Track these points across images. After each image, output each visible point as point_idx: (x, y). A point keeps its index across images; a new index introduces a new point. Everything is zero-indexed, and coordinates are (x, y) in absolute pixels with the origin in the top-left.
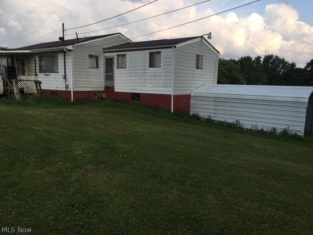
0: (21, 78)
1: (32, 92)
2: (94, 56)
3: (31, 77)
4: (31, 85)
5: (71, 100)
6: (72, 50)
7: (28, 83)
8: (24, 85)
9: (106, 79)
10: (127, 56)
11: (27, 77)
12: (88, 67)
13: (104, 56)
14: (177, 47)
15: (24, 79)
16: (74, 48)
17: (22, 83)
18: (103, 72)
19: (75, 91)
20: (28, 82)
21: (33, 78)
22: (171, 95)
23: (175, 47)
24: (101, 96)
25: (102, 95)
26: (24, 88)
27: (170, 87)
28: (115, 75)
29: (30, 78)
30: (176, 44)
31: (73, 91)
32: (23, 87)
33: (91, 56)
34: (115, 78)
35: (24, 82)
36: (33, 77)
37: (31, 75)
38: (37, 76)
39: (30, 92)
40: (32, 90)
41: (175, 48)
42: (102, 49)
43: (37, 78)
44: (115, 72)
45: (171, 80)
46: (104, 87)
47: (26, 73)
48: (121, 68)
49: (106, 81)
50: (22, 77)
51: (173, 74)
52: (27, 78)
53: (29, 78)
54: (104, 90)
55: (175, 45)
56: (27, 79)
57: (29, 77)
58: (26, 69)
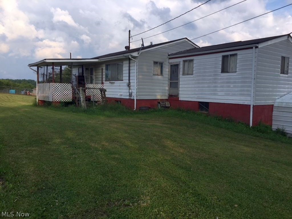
0: (89, 86)
1: (98, 100)
2: (158, 63)
3: (98, 85)
4: (98, 93)
5: (134, 109)
6: (137, 57)
7: (95, 91)
8: (91, 92)
9: (170, 87)
10: (195, 62)
11: (94, 85)
12: (152, 74)
13: (169, 62)
14: (259, 47)
15: (92, 87)
16: (139, 55)
17: (90, 91)
18: (167, 79)
19: (138, 99)
20: (95, 90)
21: (100, 86)
22: (250, 105)
23: (257, 47)
24: (164, 105)
25: (166, 104)
26: (91, 96)
27: (249, 95)
28: (181, 83)
29: (97, 86)
30: (258, 43)
31: (136, 100)
33: (156, 63)
34: (180, 86)
35: (92, 90)
36: (99, 85)
37: (98, 83)
38: (103, 84)
39: (96, 100)
40: (98, 98)
41: (257, 49)
42: (167, 55)
43: (103, 86)
44: (181, 79)
45: (250, 87)
46: (167, 95)
47: (94, 81)
48: (188, 74)
49: (170, 88)
50: (90, 85)
51: (253, 79)
52: (94, 86)
53: (96, 86)
54: (167, 98)
55: (257, 45)
56: (94, 87)
57: (96, 85)
58: (94, 77)
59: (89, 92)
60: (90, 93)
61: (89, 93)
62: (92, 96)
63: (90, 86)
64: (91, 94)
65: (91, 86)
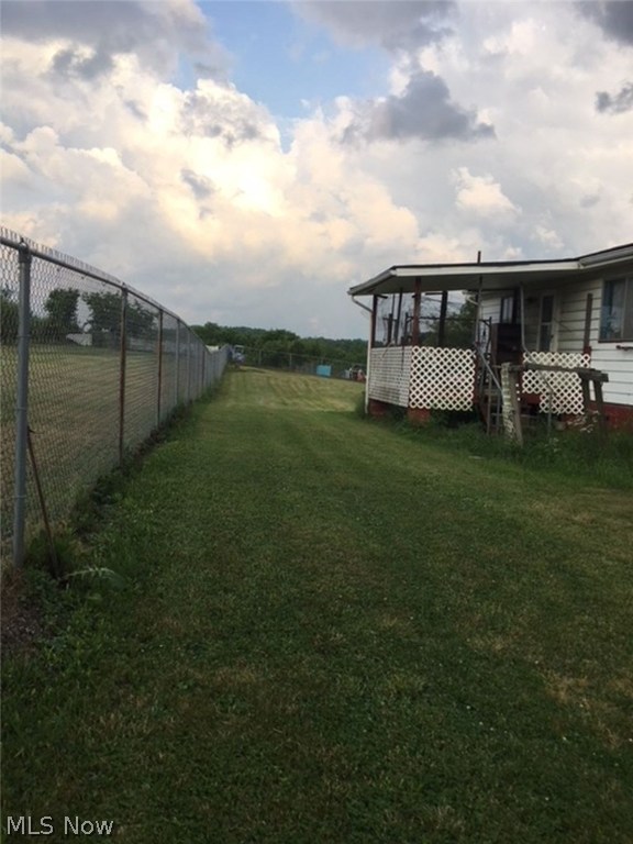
0: (534, 359)
1: (565, 410)
3: (568, 357)
4: (566, 384)
7: (556, 379)
8: (541, 382)
11: (553, 356)
15: (545, 364)
17: (537, 378)
20: (556, 376)
21: (575, 360)
26: (540, 394)
29: (564, 361)
32: (537, 390)
35: (544, 372)
36: (575, 357)
37: (568, 351)
38: (589, 353)
39: (558, 409)
40: (565, 403)
43: (589, 361)
47: (555, 344)
50: (538, 355)
52: (553, 360)
53: (560, 360)
56: (553, 364)
57: (561, 357)
58: (555, 329)
59: (533, 382)
60: (537, 386)
61: (533, 386)
62: (544, 394)
63: (538, 359)
64: (540, 390)
65: (542, 358)
